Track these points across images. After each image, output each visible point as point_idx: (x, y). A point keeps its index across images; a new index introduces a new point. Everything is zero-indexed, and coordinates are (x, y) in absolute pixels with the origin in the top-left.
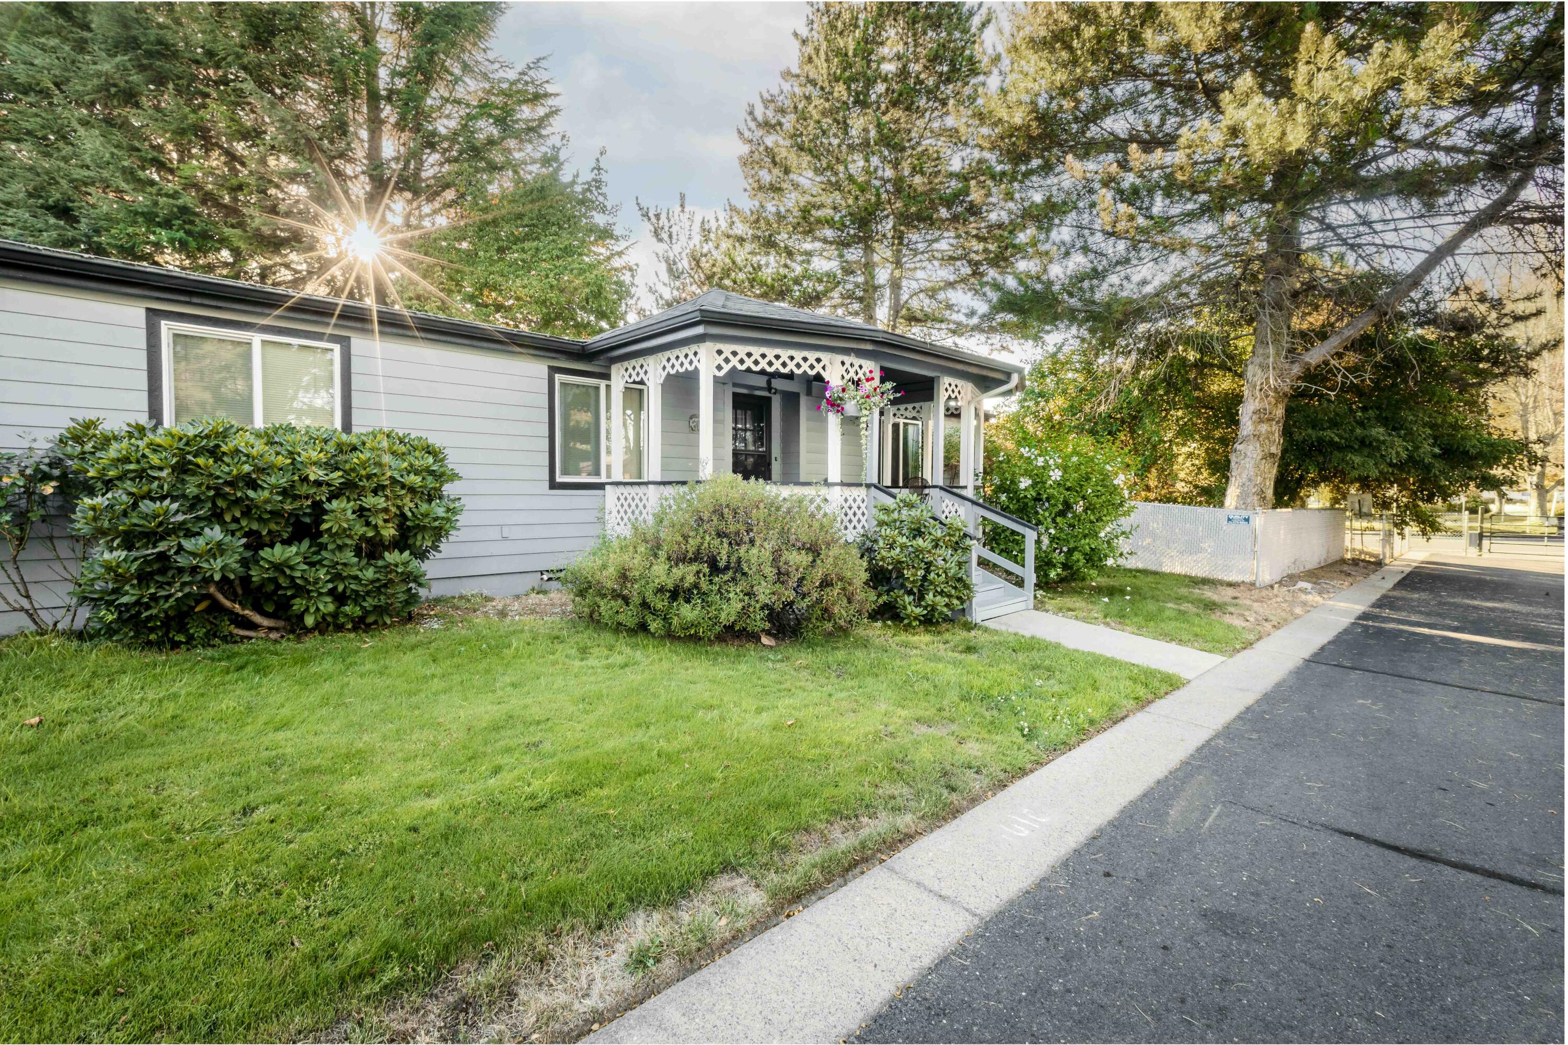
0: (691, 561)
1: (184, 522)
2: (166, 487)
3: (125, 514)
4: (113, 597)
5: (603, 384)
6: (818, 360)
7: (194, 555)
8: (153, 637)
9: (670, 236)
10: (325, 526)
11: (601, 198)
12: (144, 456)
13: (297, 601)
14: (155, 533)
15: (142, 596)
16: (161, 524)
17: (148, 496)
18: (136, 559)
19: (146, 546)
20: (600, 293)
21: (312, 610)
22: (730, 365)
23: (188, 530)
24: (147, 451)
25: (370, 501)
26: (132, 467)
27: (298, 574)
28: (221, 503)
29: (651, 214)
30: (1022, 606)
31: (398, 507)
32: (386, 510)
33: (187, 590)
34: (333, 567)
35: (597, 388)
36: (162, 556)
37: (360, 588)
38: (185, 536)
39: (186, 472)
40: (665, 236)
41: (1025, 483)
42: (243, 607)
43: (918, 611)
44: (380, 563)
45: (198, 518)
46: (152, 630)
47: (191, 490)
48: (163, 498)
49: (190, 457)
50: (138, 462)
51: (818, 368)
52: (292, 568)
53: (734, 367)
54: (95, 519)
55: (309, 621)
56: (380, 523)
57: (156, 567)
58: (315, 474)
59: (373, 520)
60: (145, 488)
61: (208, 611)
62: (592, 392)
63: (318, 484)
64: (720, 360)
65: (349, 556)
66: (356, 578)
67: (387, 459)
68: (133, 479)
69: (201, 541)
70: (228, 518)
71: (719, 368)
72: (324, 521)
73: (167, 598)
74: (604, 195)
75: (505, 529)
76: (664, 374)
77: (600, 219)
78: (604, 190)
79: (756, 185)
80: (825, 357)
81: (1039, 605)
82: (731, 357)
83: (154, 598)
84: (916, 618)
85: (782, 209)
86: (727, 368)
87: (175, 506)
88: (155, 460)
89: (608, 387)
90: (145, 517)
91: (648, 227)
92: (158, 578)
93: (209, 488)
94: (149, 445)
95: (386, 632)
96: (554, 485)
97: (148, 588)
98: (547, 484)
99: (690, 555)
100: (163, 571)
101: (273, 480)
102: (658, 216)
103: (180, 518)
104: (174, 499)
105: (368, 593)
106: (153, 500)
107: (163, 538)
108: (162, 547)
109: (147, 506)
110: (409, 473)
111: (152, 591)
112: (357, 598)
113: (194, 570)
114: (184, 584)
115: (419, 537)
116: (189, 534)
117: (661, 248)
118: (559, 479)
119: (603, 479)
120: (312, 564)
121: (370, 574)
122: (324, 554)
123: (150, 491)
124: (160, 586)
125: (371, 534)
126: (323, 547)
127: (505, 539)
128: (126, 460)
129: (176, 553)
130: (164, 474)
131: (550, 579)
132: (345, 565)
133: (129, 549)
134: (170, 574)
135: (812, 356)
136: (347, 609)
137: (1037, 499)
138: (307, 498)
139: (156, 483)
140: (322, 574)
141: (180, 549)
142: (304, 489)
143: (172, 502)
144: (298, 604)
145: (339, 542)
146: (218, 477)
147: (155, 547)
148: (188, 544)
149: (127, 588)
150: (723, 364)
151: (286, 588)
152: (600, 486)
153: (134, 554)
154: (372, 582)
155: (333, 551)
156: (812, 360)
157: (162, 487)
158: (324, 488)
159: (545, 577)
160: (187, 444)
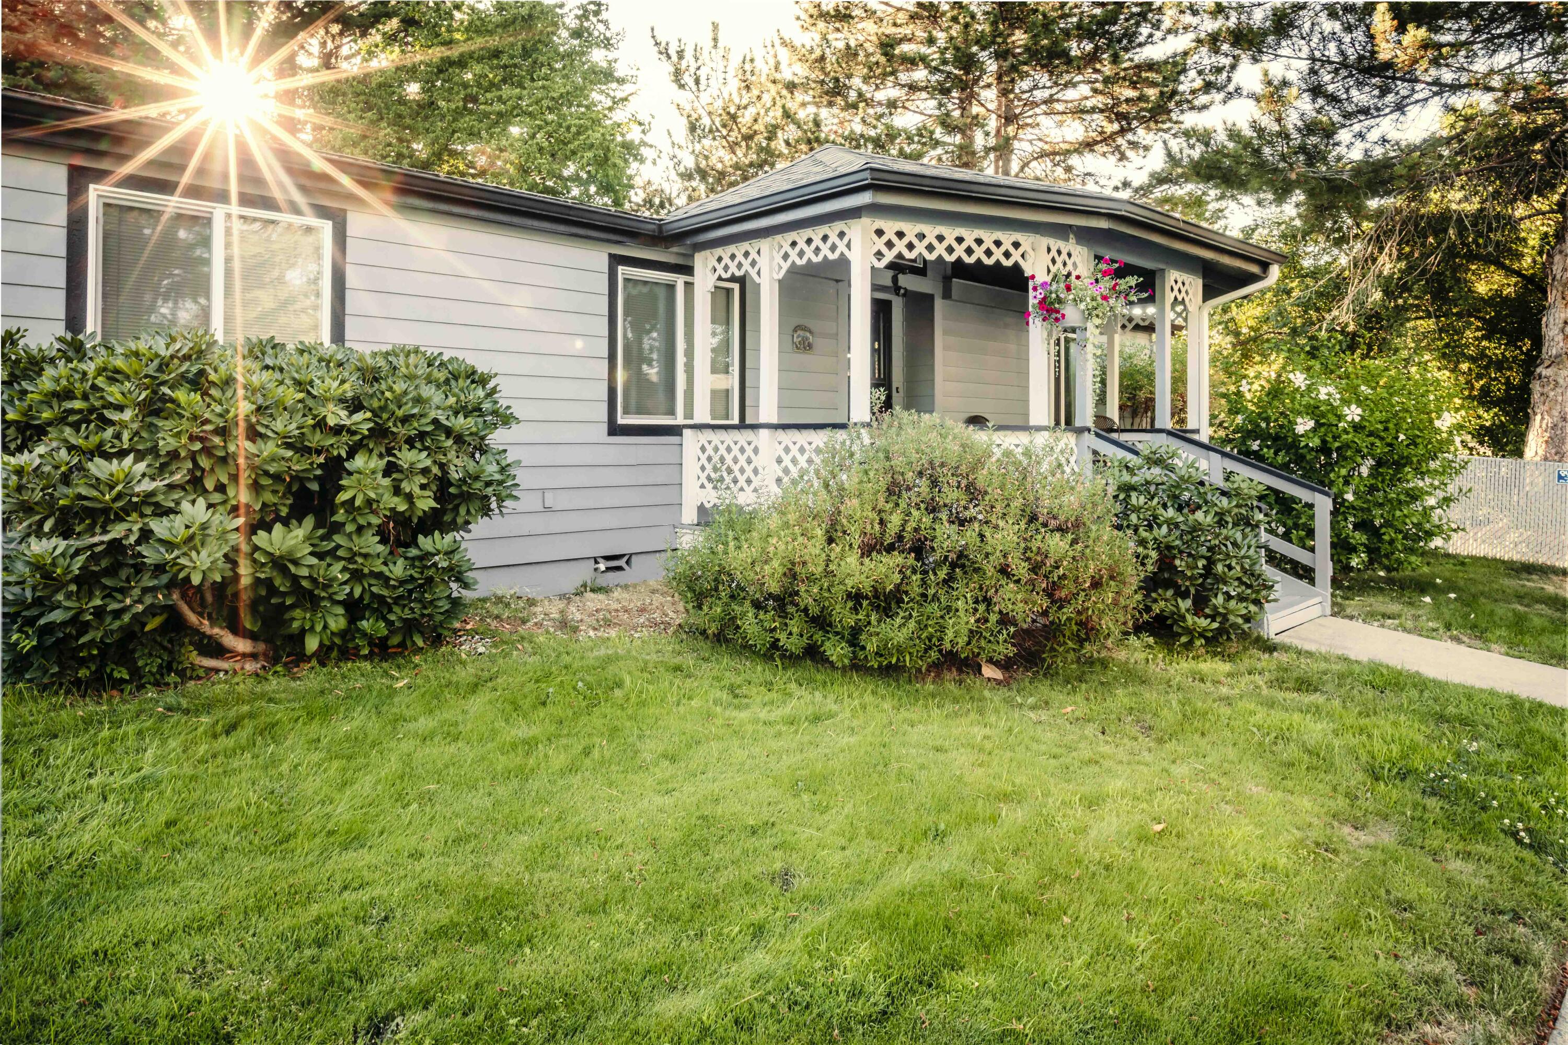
0: (890, 549)
1: (152, 494)
2: (126, 436)
3: (66, 479)
4: (34, 612)
5: (680, 280)
6: (1016, 245)
7: (170, 545)
8: (83, 673)
9: (697, 82)
10: (343, 497)
11: (601, 27)
12: (94, 387)
13: (298, 613)
14: (106, 511)
15: (82, 611)
16: (119, 496)
17: (100, 451)
18: (77, 552)
19: (91, 531)
20: (606, 159)
21: (319, 628)
22: (895, 251)
23: (157, 505)
24: (100, 382)
25: (406, 457)
26: (78, 405)
27: (304, 572)
28: (204, 462)
29: (672, 52)
30: (1316, 611)
31: (442, 466)
32: (425, 471)
33: (148, 600)
34: (351, 560)
35: (671, 287)
36: (116, 546)
37: (385, 592)
38: (155, 514)
39: (157, 413)
40: (688, 79)
41: (1304, 425)
42: (213, 623)
43: (1203, 622)
44: (414, 552)
45: (171, 487)
46: (83, 662)
47: (167, 443)
48: (122, 454)
49: (165, 390)
50: (85, 397)
51: (1016, 256)
52: (296, 563)
53: (900, 256)
54: (20, 488)
55: (312, 644)
56: (417, 491)
57: (104, 563)
58: (336, 415)
59: (406, 486)
60: (95, 440)
61: (162, 629)
62: (662, 293)
63: (338, 430)
64: (880, 244)
65: (371, 543)
66: (379, 576)
67: (427, 391)
68: (76, 426)
69: (178, 522)
70: (209, 484)
71: (879, 255)
72: (341, 488)
73: (117, 614)
74: (605, 23)
75: (548, 495)
76: (786, 266)
77: (598, 56)
78: (604, 15)
79: (815, 12)
80: (1026, 239)
81: (1338, 611)
82: (895, 240)
83: (99, 613)
84: (1201, 635)
85: (853, 44)
86: (889, 256)
87: (141, 467)
88: (114, 393)
89: (689, 285)
90: (97, 483)
91: (667, 68)
92: (107, 582)
93: (192, 438)
94: (101, 371)
95: (417, 659)
96: (615, 429)
97: (91, 596)
98: (604, 428)
99: (888, 541)
100: (112, 571)
101: (279, 425)
102: (681, 54)
103: (147, 486)
104: (140, 456)
105: (397, 600)
106: (107, 457)
107: (120, 519)
108: (117, 531)
109: (99, 468)
110: (456, 413)
111: (98, 602)
112: (380, 607)
113: (159, 568)
114: (145, 590)
115: (463, 511)
116: (163, 512)
117: (684, 97)
118: (621, 420)
119: (680, 420)
120: (320, 556)
121: (398, 569)
122: (338, 539)
123: (101, 444)
124: (109, 594)
125: (402, 507)
126: (337, 528)
127: (547, 509)
128: (68, 394)
129: (138, 542)
130: (127, 415)
131: (608, 569)
132: (366, 556)
133: (66, 535)
134: (124, 573)
135: (1007, 238)
136: (365, 624)
137: (1325, 449)
138: (319, 452)
139: (110, 432)
140: (336, 570)
141: (146, 535)
142: (316, 439)
143: (136, 461)
144: (298, 618)
145: (362, 521)
146: (207, 422)
147: (105, 532)
148: (159, 527)
149: (60, 597)
150: (884, 250)
151: (284, 595)
152: (675, 431)
153: (75, 543)
154: (402, 583)
155: (349, 536)
156: (1007, 245)
157: (118, 436)
158: (345, 437)
159: (602, 567)
160: (160, 369)
